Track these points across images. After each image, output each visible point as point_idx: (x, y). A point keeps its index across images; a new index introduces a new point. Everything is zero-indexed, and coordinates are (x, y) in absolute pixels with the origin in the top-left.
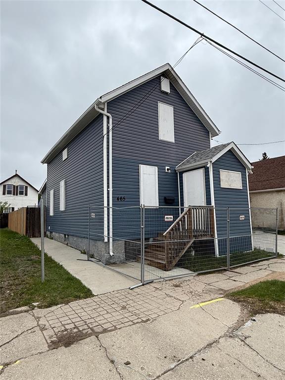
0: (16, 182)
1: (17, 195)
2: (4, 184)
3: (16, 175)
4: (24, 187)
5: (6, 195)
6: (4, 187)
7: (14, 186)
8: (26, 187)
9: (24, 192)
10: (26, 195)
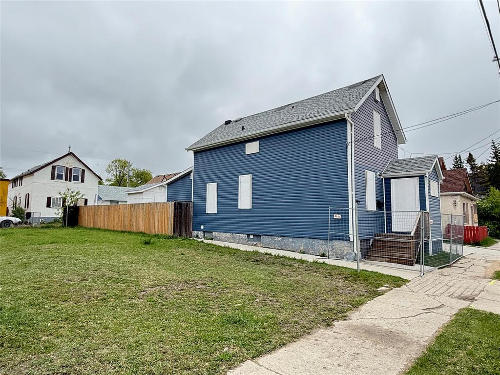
0: (70, 163)
1: (70, 181)
2: (53, 164)
3: (70, 154)
4: (81, 170)
5: (56, 180)
6: (54, 168)
7: (67, 169)
8: (83, 171)
9: (80, 178)
10: (83, 181)
